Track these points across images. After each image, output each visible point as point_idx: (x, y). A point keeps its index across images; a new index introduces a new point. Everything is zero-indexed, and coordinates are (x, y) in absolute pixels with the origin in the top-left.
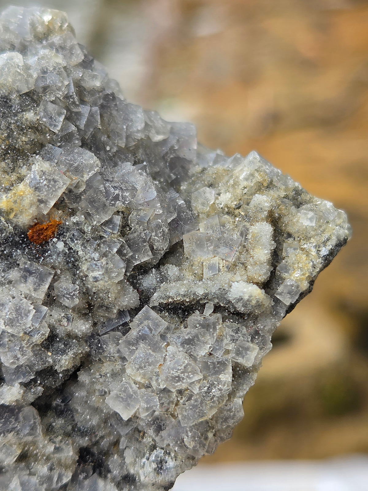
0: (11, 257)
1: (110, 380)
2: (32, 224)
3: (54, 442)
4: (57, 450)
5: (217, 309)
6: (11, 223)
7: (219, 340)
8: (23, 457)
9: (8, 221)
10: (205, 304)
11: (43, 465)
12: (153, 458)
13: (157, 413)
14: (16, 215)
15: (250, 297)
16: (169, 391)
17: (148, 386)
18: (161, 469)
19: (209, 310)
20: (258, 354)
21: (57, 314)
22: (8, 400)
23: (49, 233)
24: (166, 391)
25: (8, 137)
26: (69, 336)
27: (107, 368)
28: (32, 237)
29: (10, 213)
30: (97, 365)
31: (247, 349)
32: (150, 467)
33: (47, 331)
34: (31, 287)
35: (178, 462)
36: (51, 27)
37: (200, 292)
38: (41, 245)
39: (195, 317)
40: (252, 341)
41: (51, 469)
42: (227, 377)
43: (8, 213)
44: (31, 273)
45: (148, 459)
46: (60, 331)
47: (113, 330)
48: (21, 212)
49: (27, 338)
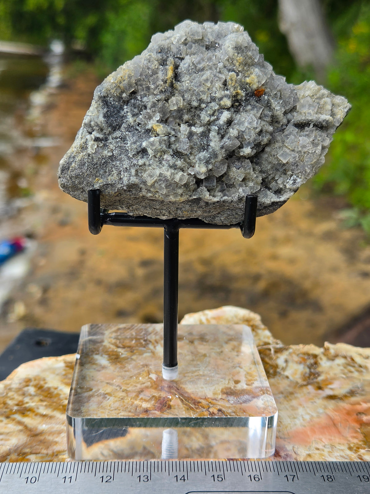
0: (249, 101)
1: (278, 149)
2: (257, 89)
3: (256, 174)
4: (257, 177)
5: (314, 125)
6: (251, 88)
7: (316, 137)
8: (244, 180)
9: (249, 87)
10: (310, 124)
11: (251, 182)
12: (292, 178)
13: (297, 159)
14: (252, 85)
15: (329, 119)
16: (301, 152)
17: (293, 151)
18: (295, 183)
19: (311, 126)
20: (329, 141)
21: (263, 123)
22: (246, 153)
23: (262, 93)
24: (300, 151)
25: (245, 59)
26: (266, 131)
27: (277, 145)
28: (257, 94)
29: (251, 84)
30: (273, 145)
31: (326, 139)
32: (291, 182)
33: (260, 128)
34: (256, 112)
35: (302, 180)
36: (238, 30)
37: (310, 118)
38: (259, 97)
39: (306, 128)
40: (327, 136)
41: (254, 185)
42: (320, 148)
43: (250, 84)
44: (256, 107)
45: (290, 180)
46: (264, 129)
47: (279, 131)
48: (254, 84)
49: (254, 130)
